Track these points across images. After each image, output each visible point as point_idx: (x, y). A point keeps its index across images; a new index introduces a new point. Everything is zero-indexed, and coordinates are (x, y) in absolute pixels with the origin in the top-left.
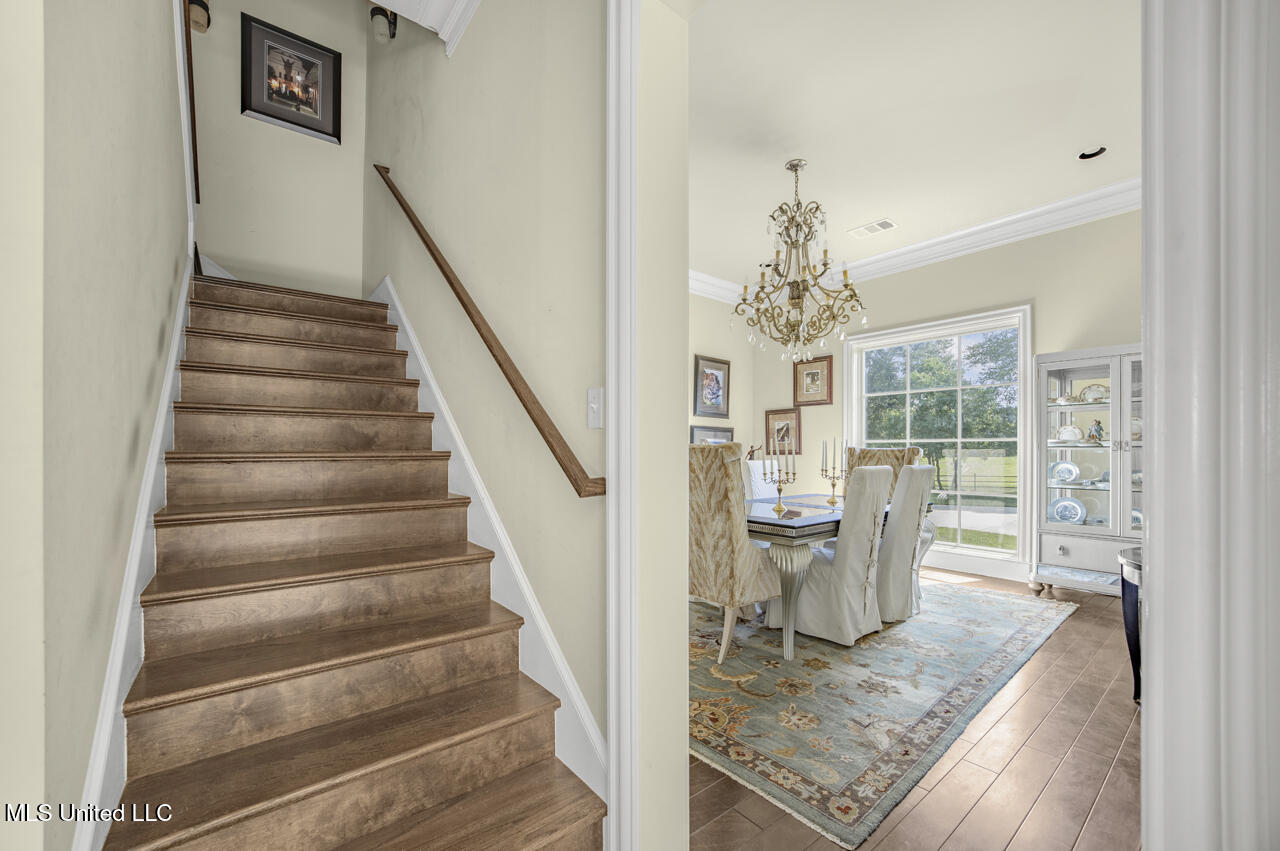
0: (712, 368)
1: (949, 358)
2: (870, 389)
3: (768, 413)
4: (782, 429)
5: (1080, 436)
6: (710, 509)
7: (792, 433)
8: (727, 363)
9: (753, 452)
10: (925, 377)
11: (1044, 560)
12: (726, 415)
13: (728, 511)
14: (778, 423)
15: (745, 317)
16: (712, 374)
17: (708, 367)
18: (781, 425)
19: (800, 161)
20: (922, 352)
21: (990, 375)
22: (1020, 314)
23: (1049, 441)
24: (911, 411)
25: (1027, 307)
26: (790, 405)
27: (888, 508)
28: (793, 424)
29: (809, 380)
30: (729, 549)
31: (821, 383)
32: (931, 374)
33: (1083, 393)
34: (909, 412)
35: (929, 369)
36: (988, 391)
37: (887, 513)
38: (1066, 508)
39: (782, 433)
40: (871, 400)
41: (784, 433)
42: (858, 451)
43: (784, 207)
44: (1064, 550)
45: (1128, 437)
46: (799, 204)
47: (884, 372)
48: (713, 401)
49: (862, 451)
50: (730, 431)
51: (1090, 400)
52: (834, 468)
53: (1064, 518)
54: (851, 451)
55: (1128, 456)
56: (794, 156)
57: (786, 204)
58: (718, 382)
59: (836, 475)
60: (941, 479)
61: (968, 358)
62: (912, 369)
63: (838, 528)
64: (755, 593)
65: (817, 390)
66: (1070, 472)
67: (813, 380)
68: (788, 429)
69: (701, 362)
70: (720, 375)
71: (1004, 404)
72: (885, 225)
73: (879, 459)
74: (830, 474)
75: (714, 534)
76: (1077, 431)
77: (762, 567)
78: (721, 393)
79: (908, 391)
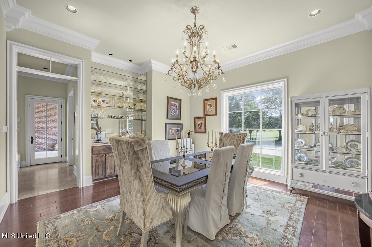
0: (173, 102)
1: (255, 102)
2: (230, 110)
3: (195, 118)
4: (200, 124)
5: (305, 129)
6: (132, 176)
7: (203, 125)
8: (180, 100)
9: (190, 132)
10: (249, 108)
11: (294, 178)
12: (180, 119)
13: (140, 178)
14: (198, 122)
15: (172, 77)
16: (174, 104)
17: (172, 101)
18: (200, 123)
19: (196, 7)
20: (248, 101)
21: (266, 108)
22: (283, 82)
23: (296, 131)
24: (244, 117)
25: (286, 79)
26: (202, 115)
27: (233, 162)
28: (203, 122)
29: (209, 107)
30: (142, 199)
31: (213, 107)
32: (250, 107)
33: (307, 112)
34: (243, 118)
35: (249, 105)
36: (265, 112)
37: (232, 166)
38: (300, 156)
39: (200, 126)
40: (230, 114)
41: (201, 126)
42: (224, 134)
43: (189, 27)
44: (302, 175)
45: (327, 130)
46: (195, 26)
47: (237, 106)
48: (175, 114)
49: (226, 134)
50: (182, 124)
51: (310, 115)
52: (212, 143)
53: (300, 160)
54: (221, 134)
55: (327, 138)
56: (194, 5)
57: (189, 25)
58: (176, 107)
59: (213, 146)
60: (253, 136)
61: (260, 102)
62: (245, 105)
63: (207, 179)
64: (160, 220)
65: (211, 111)
66: (302, 142)
67: (210, 107)
68: (202, 124)
69: (170, 99)
70: (177, 104)
71: (269, 116)
72: (234, 46)
73: (232, 137)
74: (211, 145)
75: (135, 190)
76: (304, 127)
77: (164, 204)
78: (178, 111)
79: (243, 111)
